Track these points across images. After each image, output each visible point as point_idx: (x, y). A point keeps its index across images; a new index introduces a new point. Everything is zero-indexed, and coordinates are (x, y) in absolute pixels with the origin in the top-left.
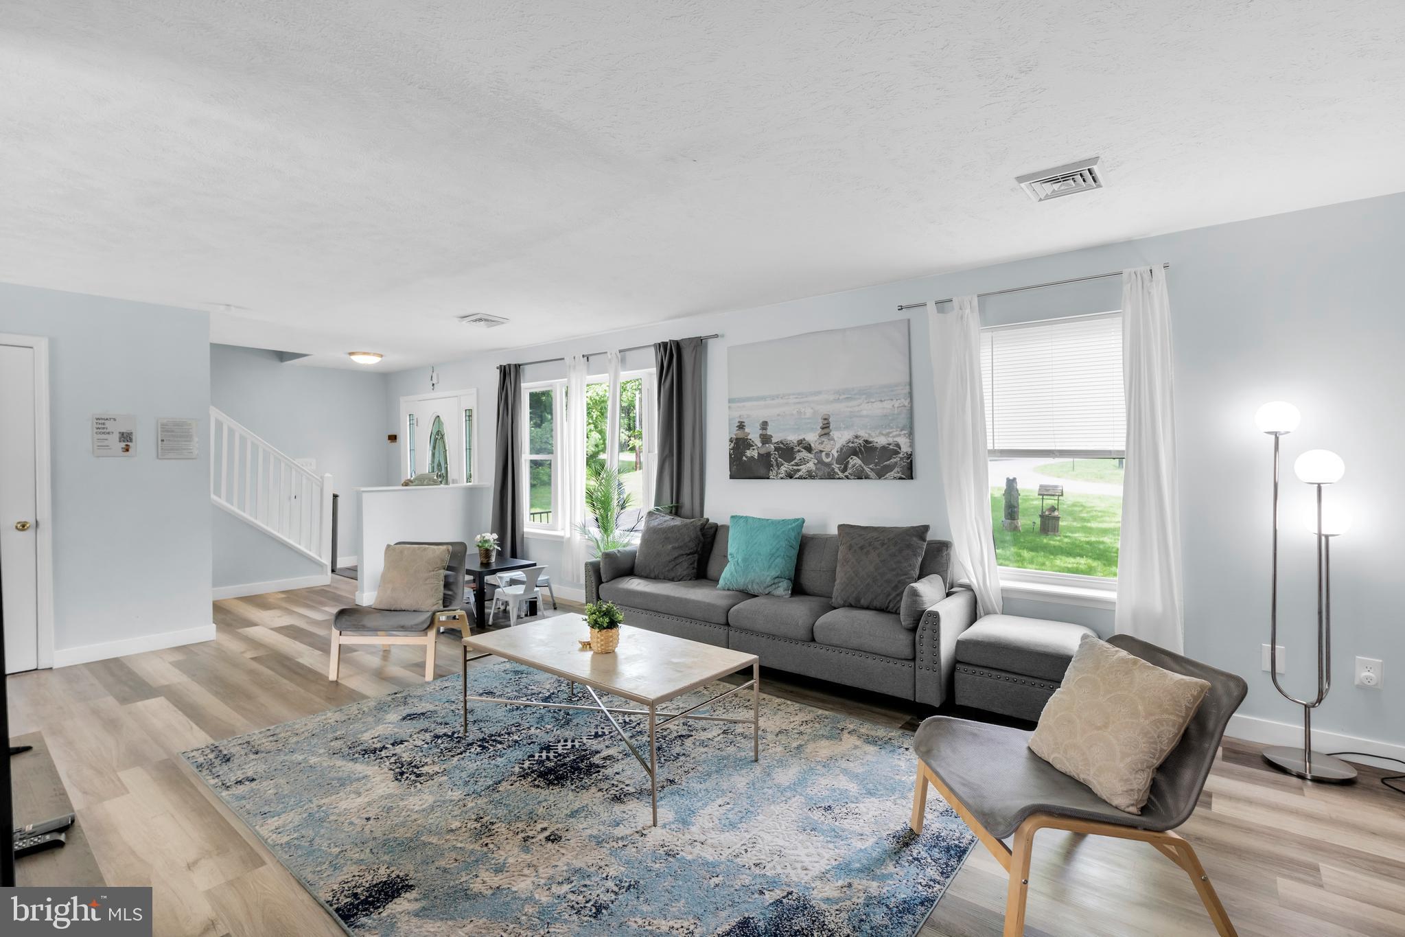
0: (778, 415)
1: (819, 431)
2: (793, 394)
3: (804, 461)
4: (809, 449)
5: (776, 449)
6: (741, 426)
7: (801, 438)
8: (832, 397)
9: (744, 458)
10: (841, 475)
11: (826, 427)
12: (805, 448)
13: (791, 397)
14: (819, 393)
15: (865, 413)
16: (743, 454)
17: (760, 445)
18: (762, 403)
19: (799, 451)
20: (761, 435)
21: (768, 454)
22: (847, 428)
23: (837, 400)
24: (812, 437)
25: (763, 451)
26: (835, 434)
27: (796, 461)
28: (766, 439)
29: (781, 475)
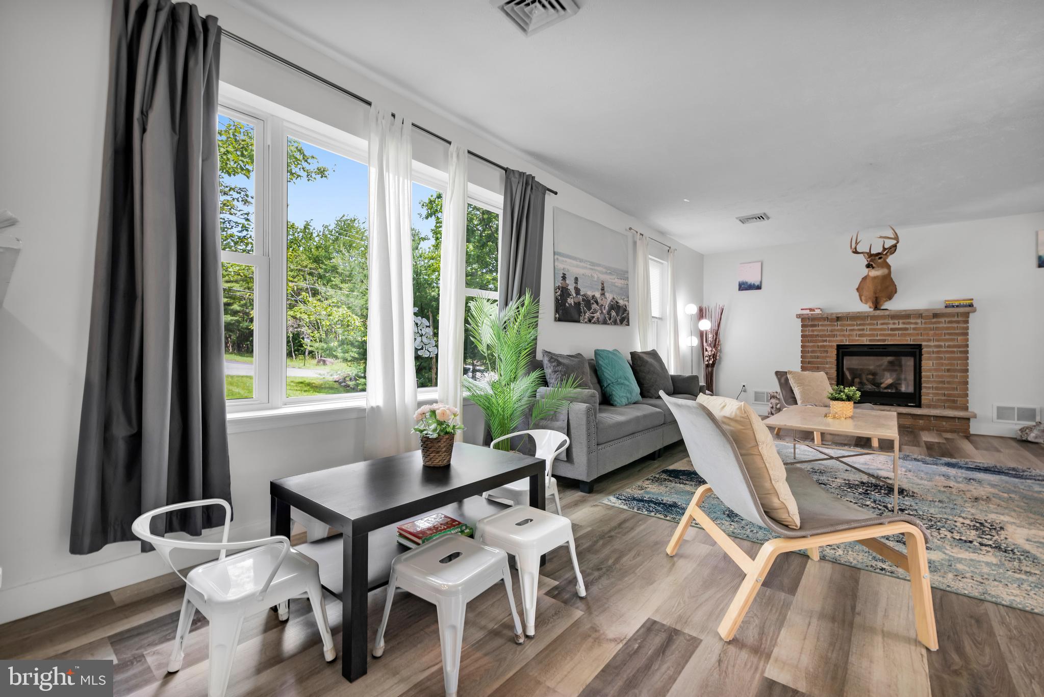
0: (583, 275)
1: (600, 291)
2: (589, 262)
3: (595, 312)
4: (597, 302)
5: (583, 300)
6: (564, 278)
7: (593, 294)
8: (604, 270)
9: (567, 304)
10: (609, 322)
11: (603, 289)
12: (595, 302)
13: (589, 263)
14: (599, 265)
15: (616, 284)
16: (566, 301)
17: (575, 295)
18: (574, 262)
19: (593, 304)
20: (575, 287)
21: (579, 303)
22: (611, 292)
23: (606, 273)
24: (598, 295)
25: (576, 301)
26: (607, 295)
27: (592, 310)
28: (577, 291)
29: (586, 320)
